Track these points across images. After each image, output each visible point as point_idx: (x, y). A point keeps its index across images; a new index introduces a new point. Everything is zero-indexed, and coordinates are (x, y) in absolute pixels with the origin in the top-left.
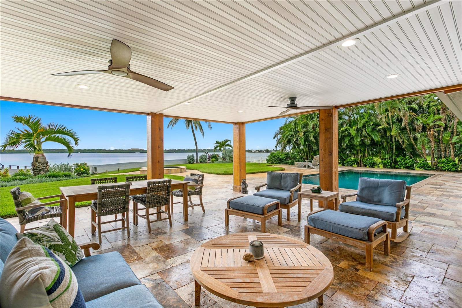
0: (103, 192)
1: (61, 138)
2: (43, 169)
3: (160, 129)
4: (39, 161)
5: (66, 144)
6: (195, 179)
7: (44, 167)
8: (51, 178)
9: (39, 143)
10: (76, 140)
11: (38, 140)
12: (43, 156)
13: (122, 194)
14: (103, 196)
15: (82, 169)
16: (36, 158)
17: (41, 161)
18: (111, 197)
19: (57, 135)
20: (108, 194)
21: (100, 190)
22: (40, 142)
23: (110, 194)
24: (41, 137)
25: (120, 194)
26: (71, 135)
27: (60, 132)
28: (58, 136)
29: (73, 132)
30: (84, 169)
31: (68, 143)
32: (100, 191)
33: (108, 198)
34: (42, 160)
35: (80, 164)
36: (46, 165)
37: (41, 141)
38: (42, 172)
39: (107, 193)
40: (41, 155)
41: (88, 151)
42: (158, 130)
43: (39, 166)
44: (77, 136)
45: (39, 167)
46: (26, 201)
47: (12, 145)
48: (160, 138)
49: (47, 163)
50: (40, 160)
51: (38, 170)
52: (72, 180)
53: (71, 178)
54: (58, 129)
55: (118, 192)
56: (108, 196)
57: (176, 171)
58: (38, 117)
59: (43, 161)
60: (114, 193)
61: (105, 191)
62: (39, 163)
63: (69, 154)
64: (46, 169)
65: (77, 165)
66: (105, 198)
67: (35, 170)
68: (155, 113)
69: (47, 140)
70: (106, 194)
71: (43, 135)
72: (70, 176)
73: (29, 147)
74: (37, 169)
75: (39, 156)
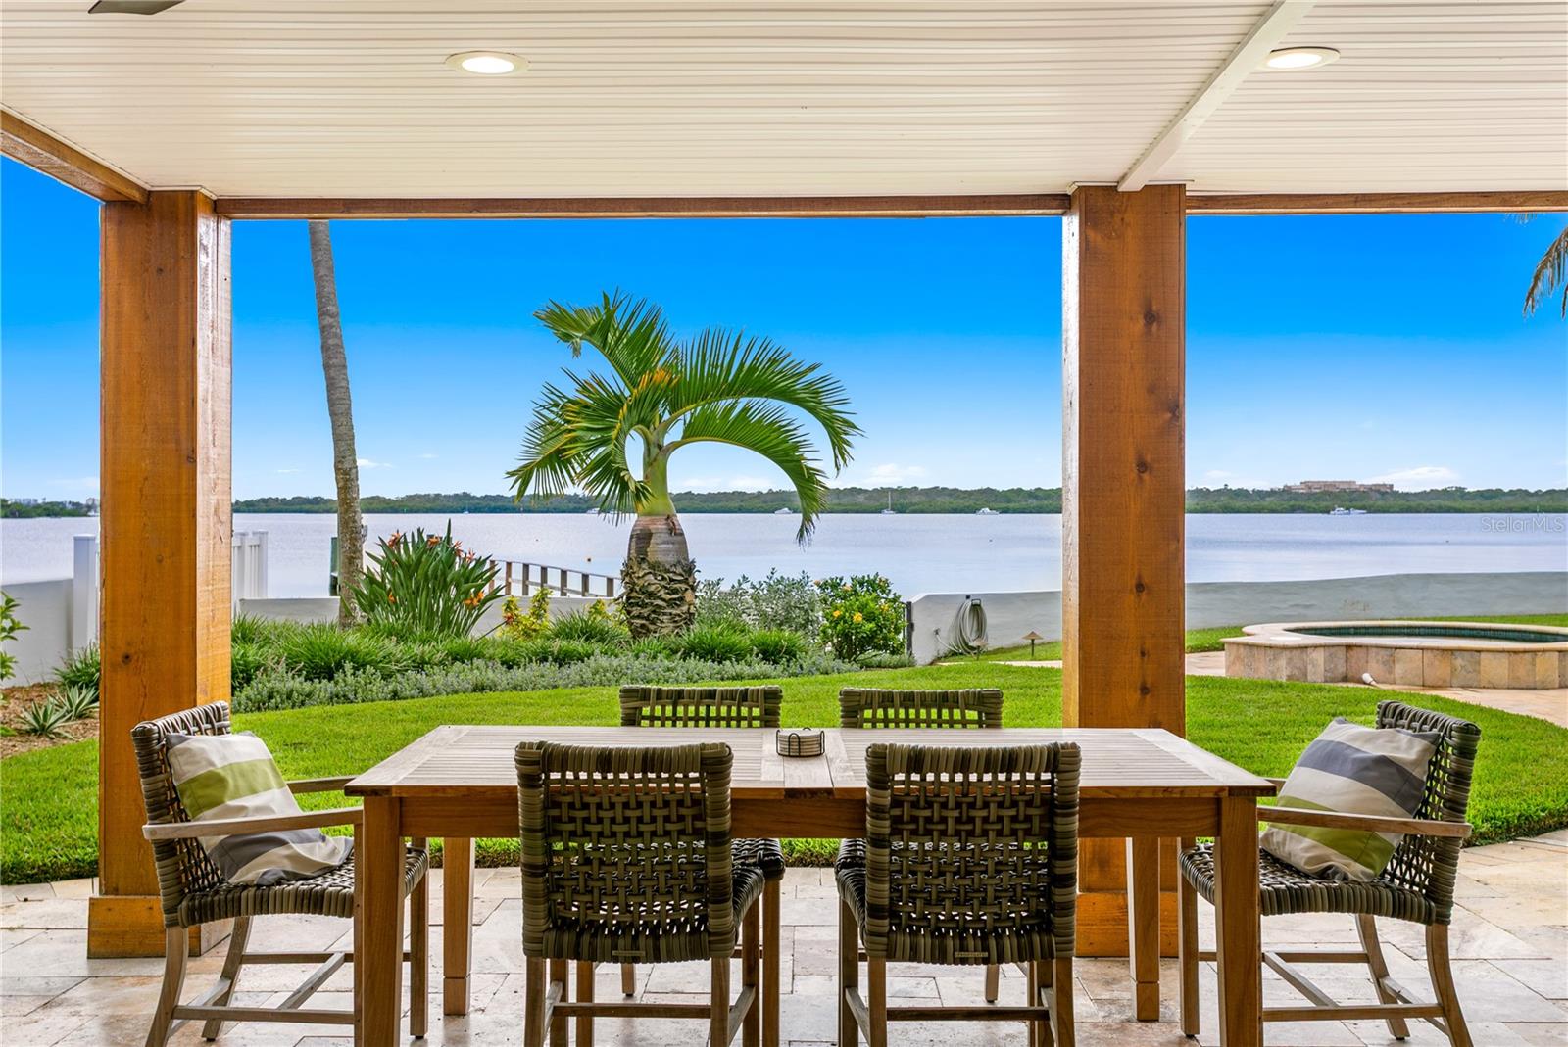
0: (558, 792)
1: (760, 421)
2: (671, 603)
3: (1151, 317)
4: (651, 558)
5: (787, 457)
6: (1383, 761)
7: (675, 591)
8: (692, 663)
9: (655, 450)
10: (838, 432)
11: (652, 437)
12: (674, 531)
13: (681, 818)
14: (558, 819)
15: (858, 617)
16: (641, 539)
17: (660, 558)
18: (606, 827)
19: (743, 401)
20: (586, 806)
21: (529, 769)
22: (660, 447)
23: (599, 806)
24: (667, 416)
25: (667, 819)
26: (812, 400)
27: (756, 383)
28: (745, 410)
29: (823, 379)
30: (870, 618)
31: (796, 447)
32: (528, 780)
33: (587, 834)
34: (667, 552)
35: (849, 583)
36: (686, 581)
37: (667, 440)
38: (667, 627)
39: (582, 799)
40: (660, 525)
41: (1033, 503)
42: (1140, 324)
43: (652, 588)
44: (843, 402)
45: (651, 595)
46: (200, 793)
47: (553, 469)
48: (1151, 390)
49: (690, 569)
50: (659, 550)
51: (645, 612)
52: (800, 679)
53: (794, 668)
54: (742, 365)
55: (653, 804)
56: (586, 820)
57: (1522, 672)
58: (644, 301)
59: (671, 559)
60: (626, 806)
61: (563, 780)
62: (654, 567)
63: (807, 519)
64: (685, 608)
65: (835, 585)
66: (573, 835)
67: (636, 611)
68: (1110, 191)
69: (692, 433)
70: (572, 806)
71: (675, 407)
72: (791, 654)
73: (598, 479)
74: (644, 606)
75: (652, 527)
